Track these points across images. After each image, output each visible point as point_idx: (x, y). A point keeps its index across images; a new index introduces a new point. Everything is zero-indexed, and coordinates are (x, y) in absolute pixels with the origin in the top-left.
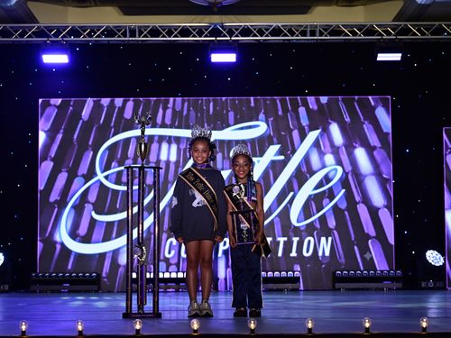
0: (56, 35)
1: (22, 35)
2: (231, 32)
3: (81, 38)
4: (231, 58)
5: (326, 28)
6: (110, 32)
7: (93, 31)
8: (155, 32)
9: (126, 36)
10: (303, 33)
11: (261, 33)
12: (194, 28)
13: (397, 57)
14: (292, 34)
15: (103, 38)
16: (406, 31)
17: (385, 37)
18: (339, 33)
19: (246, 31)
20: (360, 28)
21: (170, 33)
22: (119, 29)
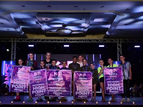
0: (31, 41)
1: (24, 41)
2: (68, 41)
3: (37, 42)
4: (68, 46)
5: (88, 40)
6: (43, 40)
7: (39, 40)
8: (52, 40)
9: (46, 41)
10: (83, 41)
11: (75, 41)
12: (60, 40)
13: (103, 46)
14: (81, 41)
15: (41, 42)
16: (105, 41)
17: (101, 42)
18: (91, 41)
19: (71, 40)
20: (96, 40)
21: (55, 41)
22: (45, 40)
